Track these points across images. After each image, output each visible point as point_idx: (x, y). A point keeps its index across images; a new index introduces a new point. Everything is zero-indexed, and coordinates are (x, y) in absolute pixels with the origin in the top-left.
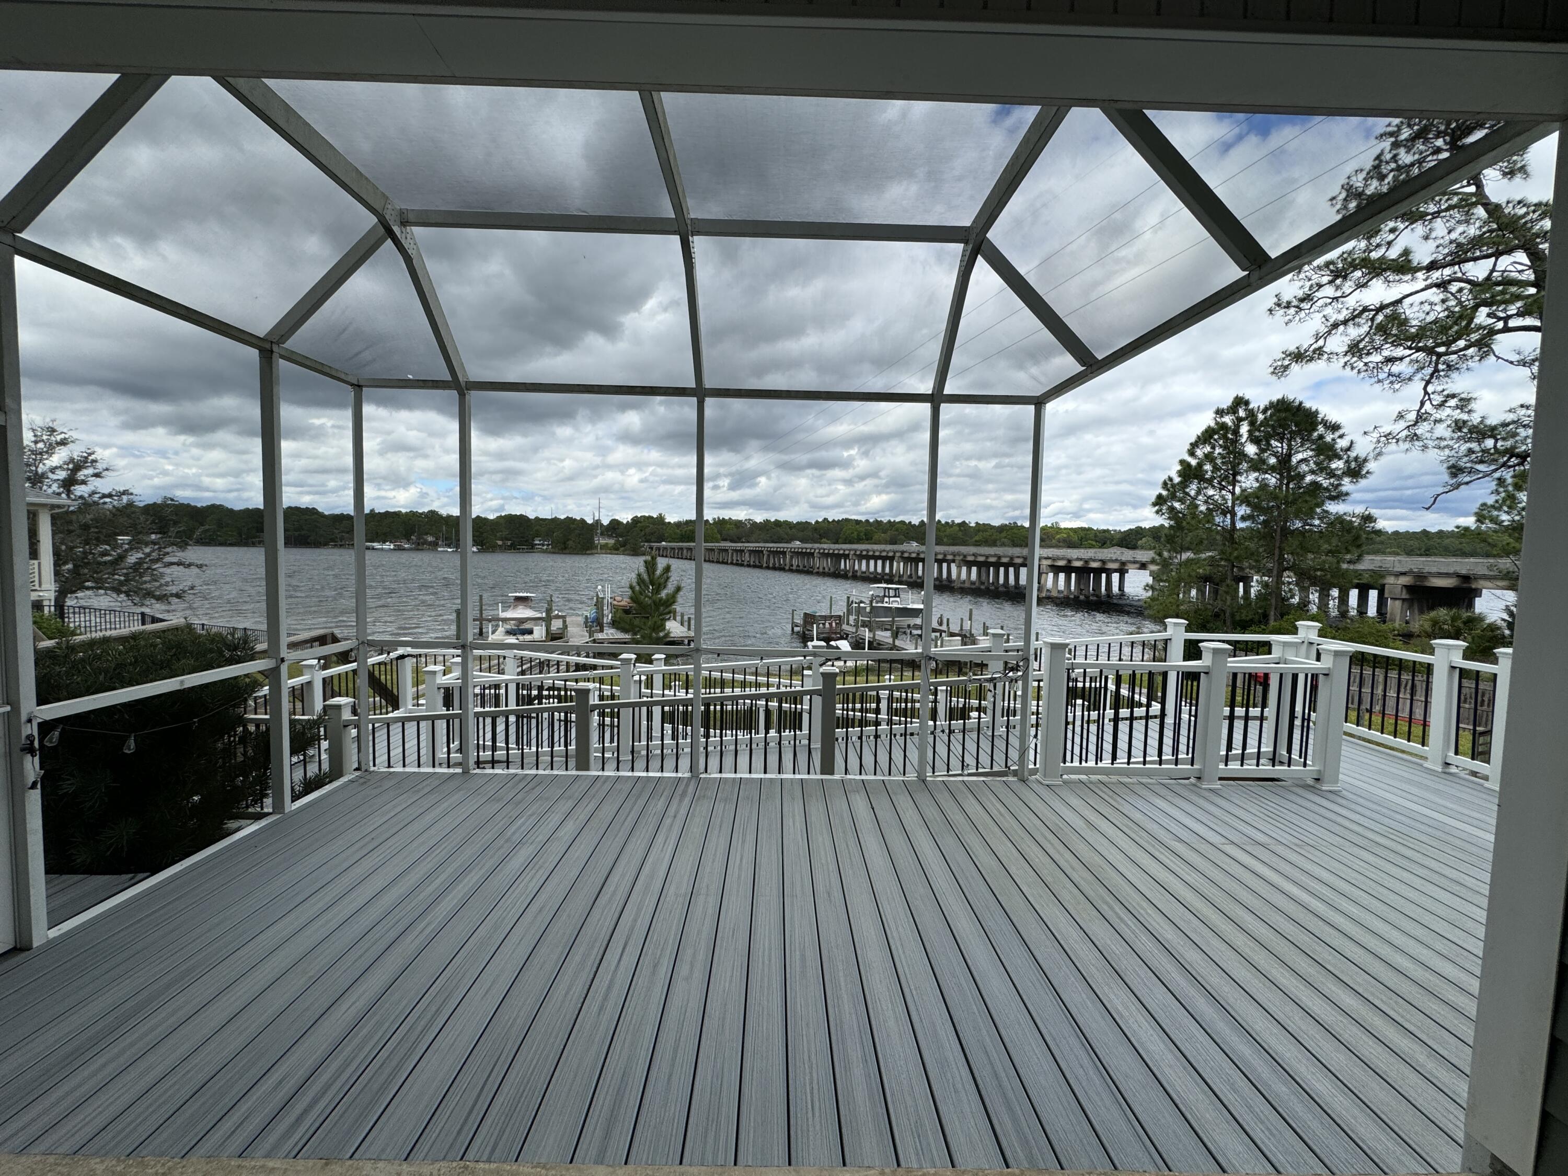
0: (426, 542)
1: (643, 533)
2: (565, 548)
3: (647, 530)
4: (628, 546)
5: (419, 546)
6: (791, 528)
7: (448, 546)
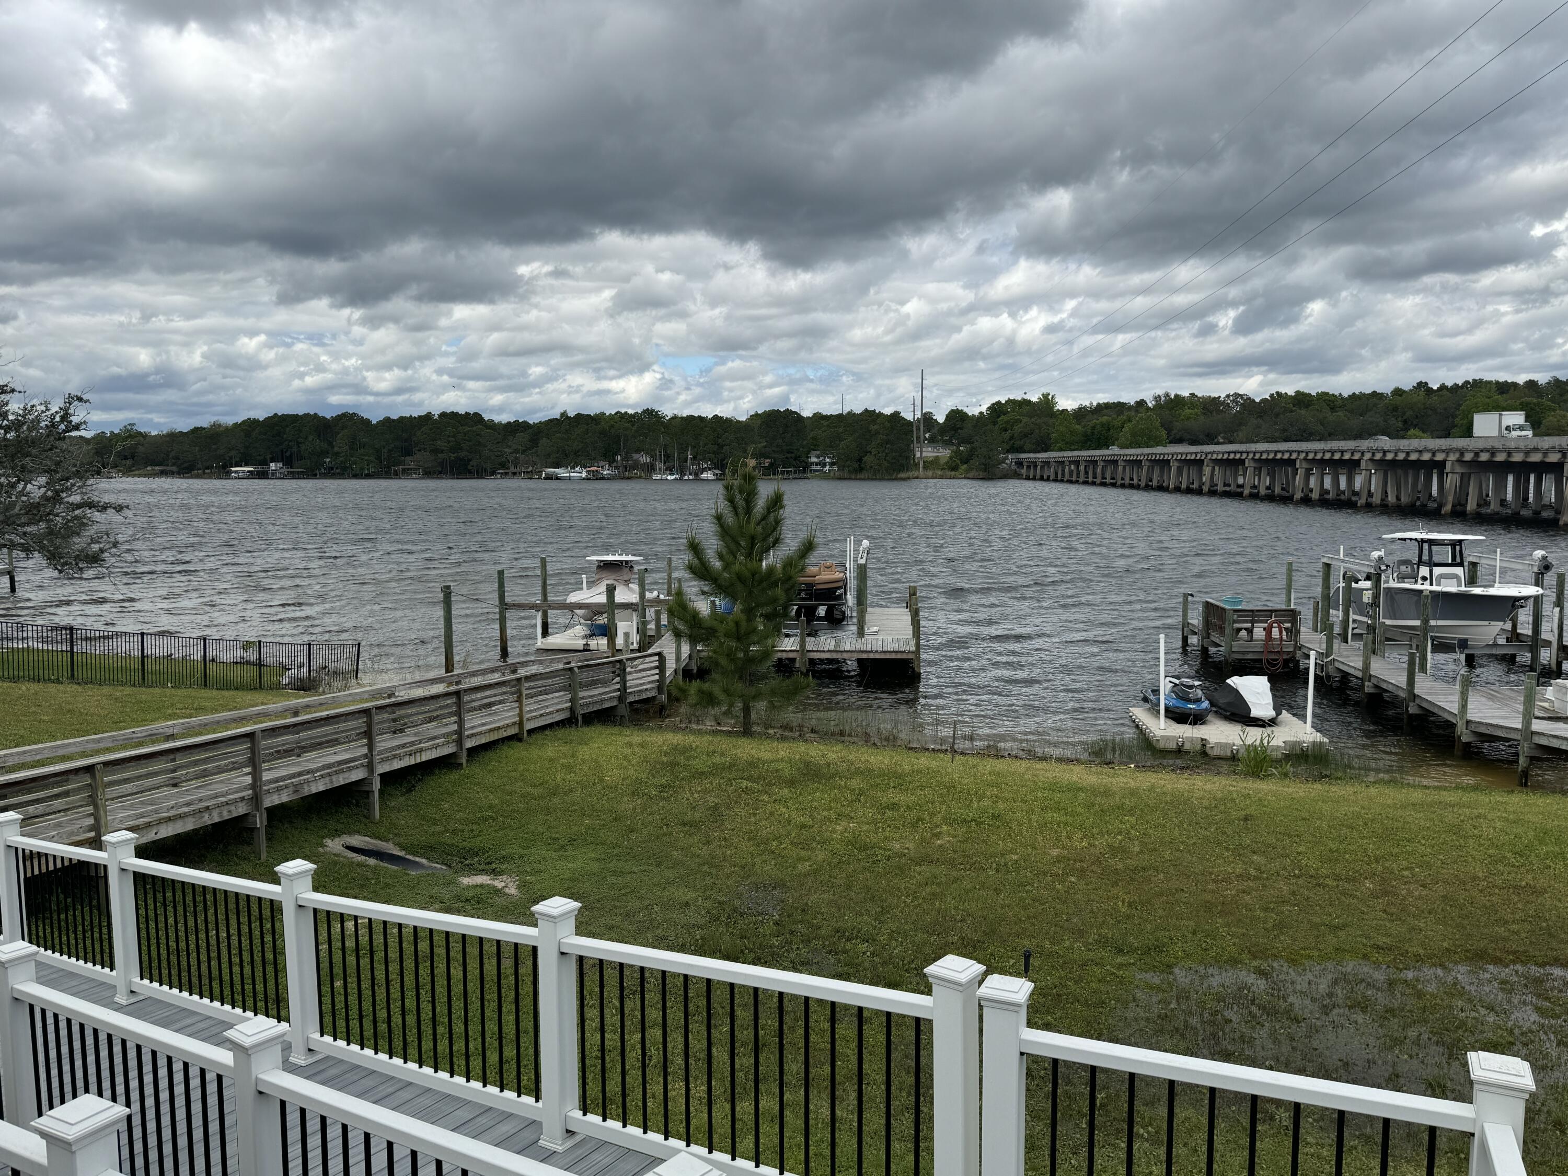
0: (636, 465)
1: (1007, 435)
2: (861, 469)
3: (1017, 429)
4: (975, 462)
5: (627, 472)
6: (1333, 409)
7: (670, 470)
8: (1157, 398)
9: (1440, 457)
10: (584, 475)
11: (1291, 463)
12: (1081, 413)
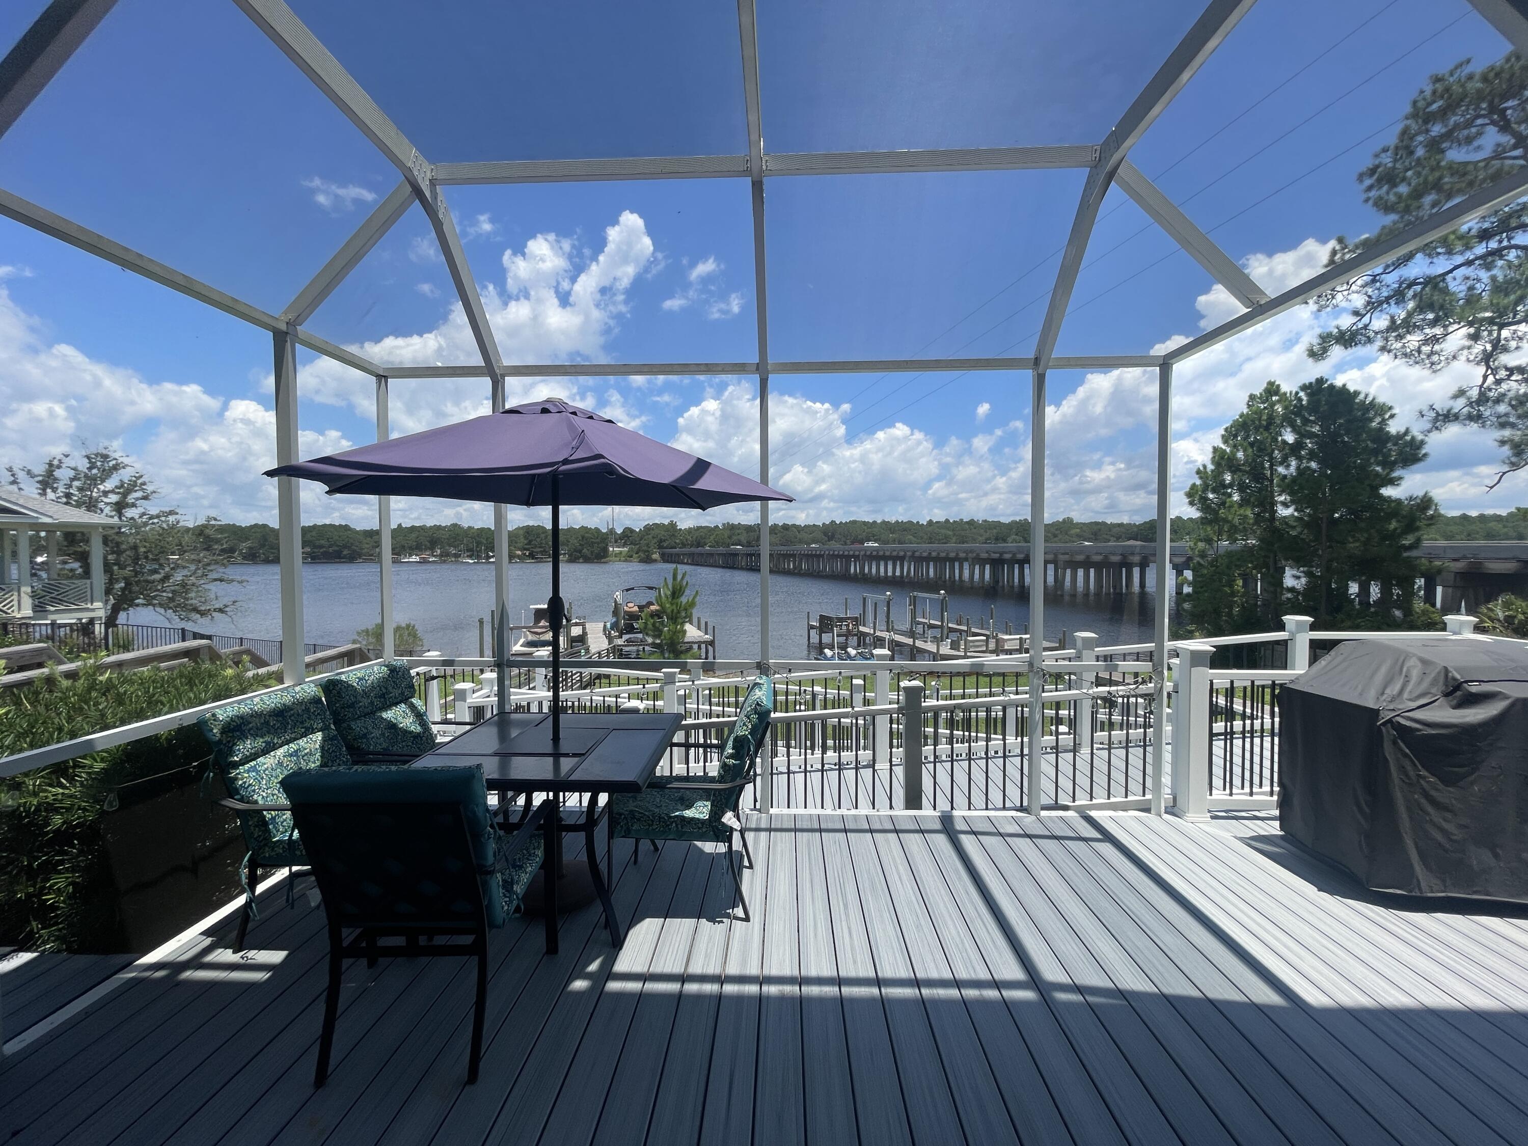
0: (449, 554)
1: (656, 540)
3: (661, 536)
4: (642, 554)
7: (470, 557)
8: (724, 525)
9: (857, 553)
10: (418, 559)
11: (794, 556)
12: (690, 531)
